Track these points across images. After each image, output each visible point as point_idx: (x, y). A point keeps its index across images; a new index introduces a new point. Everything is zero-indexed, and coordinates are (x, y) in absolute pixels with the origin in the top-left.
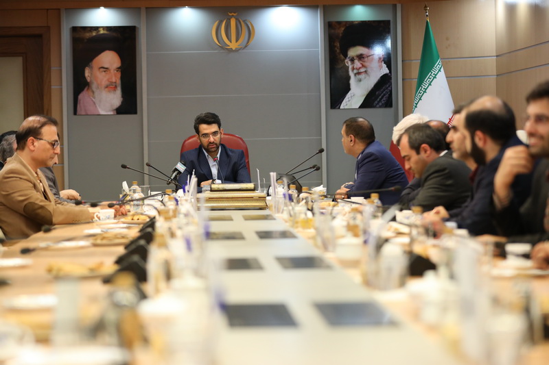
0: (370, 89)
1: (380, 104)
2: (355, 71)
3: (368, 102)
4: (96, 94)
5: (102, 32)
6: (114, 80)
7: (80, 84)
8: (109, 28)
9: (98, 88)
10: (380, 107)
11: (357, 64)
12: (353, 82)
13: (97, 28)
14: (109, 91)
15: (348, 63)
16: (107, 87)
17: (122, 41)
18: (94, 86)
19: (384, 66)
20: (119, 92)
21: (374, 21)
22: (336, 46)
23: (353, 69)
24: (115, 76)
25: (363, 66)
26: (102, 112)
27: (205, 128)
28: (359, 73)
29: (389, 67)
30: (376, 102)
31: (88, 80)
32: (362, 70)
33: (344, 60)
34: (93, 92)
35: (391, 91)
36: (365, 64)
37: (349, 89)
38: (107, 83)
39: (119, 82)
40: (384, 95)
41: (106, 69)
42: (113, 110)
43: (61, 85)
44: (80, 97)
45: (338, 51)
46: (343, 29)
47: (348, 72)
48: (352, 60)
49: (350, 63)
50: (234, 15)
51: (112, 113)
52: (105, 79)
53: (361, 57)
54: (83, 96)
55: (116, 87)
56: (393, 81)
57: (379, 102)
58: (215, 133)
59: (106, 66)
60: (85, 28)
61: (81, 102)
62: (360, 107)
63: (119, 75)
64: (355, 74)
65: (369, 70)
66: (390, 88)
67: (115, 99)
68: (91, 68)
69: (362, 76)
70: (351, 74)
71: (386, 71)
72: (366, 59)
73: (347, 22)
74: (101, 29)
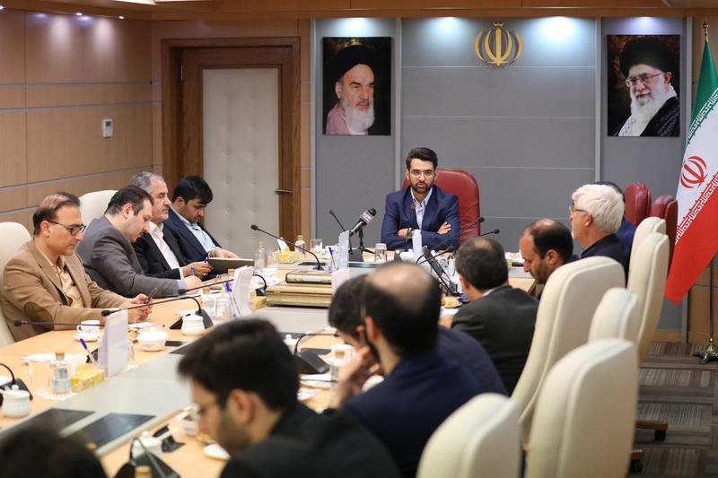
0: (654, 115)
1: (665, 132)
2: (637, 93)
3: (652, 129)
4: (347, 112)
5: (354, 43)
6: (366, 98)
7: (330, 101)
8: (362, 40)
9: (349, 105)
10: (665, 136)
11: (640, 85)
12: (634, 105)
13: (349, 39)
14: (361, 110)
15: (629, 83)
16: (358, 104)
17: (376, 53)
18: (345, 104)
19: (672, 88)
20: (371, 110)
21: (660, 36)
22: (615, 64)
23: (635, 91)
24: (368, 93)
25: (647, 87)
26: (353, 133)
27: (418, 164)
28: (641, 96)
29: (677, 89)
30: (661, 130)
31: (339, 96)
32: (646, 92)
33: (625, 80)
34: (344, 110)
35: (678, 118)
36: (650, 85)
37: (630, 114)
38: (359, 100)
39: (371, 99)
40: (671, 122)
41: (358, 85)
42: (365, 130)
43: (310, 101)
44: (330, 114)
45: (618, 69)
46: (624, 44)
47: (629, 94)
48: (634, 80)
49: (631, 83)
50: (501, 25)
51: (363, 134)
52: (357, 96)
53: (644, 77)
54: (333, 114)
55: (368, 104)
56: (681, 106)
57: (664, 130)
58: (427, 172)
59: (358, 82)
60: (336, 39)
61: (331, 120)
62: (643, 135)
63: (372, 91)
64: (637, 97)
65: (653, 92)
66: (677, 115)
67: (367, 118)
68: (343, 83)
69: (645, 99)
70: (633, 96)
71: (672, 93)
72: (650, 80)
73: (628, 36)
74: (354, 40)
